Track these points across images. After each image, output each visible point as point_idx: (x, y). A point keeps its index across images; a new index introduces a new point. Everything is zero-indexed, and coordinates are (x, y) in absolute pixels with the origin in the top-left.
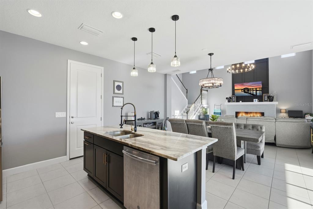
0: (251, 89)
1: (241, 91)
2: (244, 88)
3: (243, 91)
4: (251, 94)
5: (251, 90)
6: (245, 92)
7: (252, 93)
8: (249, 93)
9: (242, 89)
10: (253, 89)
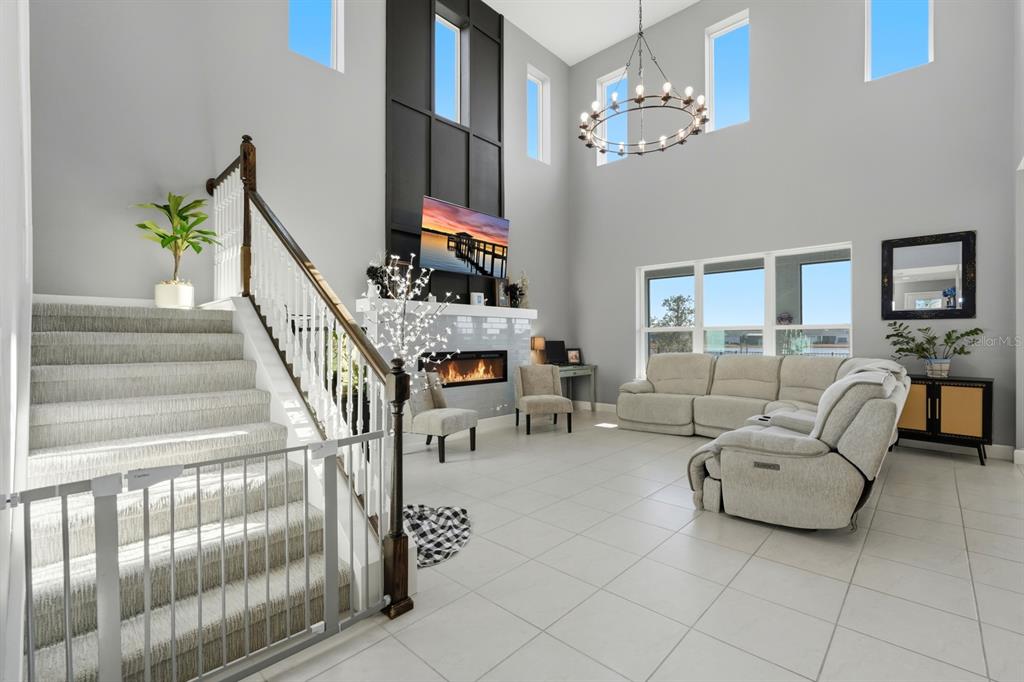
0: (479, 242)
1: (443, 243)
2: (460, 235)
3: (452, 244)
4: (476, 265)
5: (479, 250)
6: (460, 255)
7: (481, 265)
8: (472, 263)
9: (450, 237)
10: (485, 243)
